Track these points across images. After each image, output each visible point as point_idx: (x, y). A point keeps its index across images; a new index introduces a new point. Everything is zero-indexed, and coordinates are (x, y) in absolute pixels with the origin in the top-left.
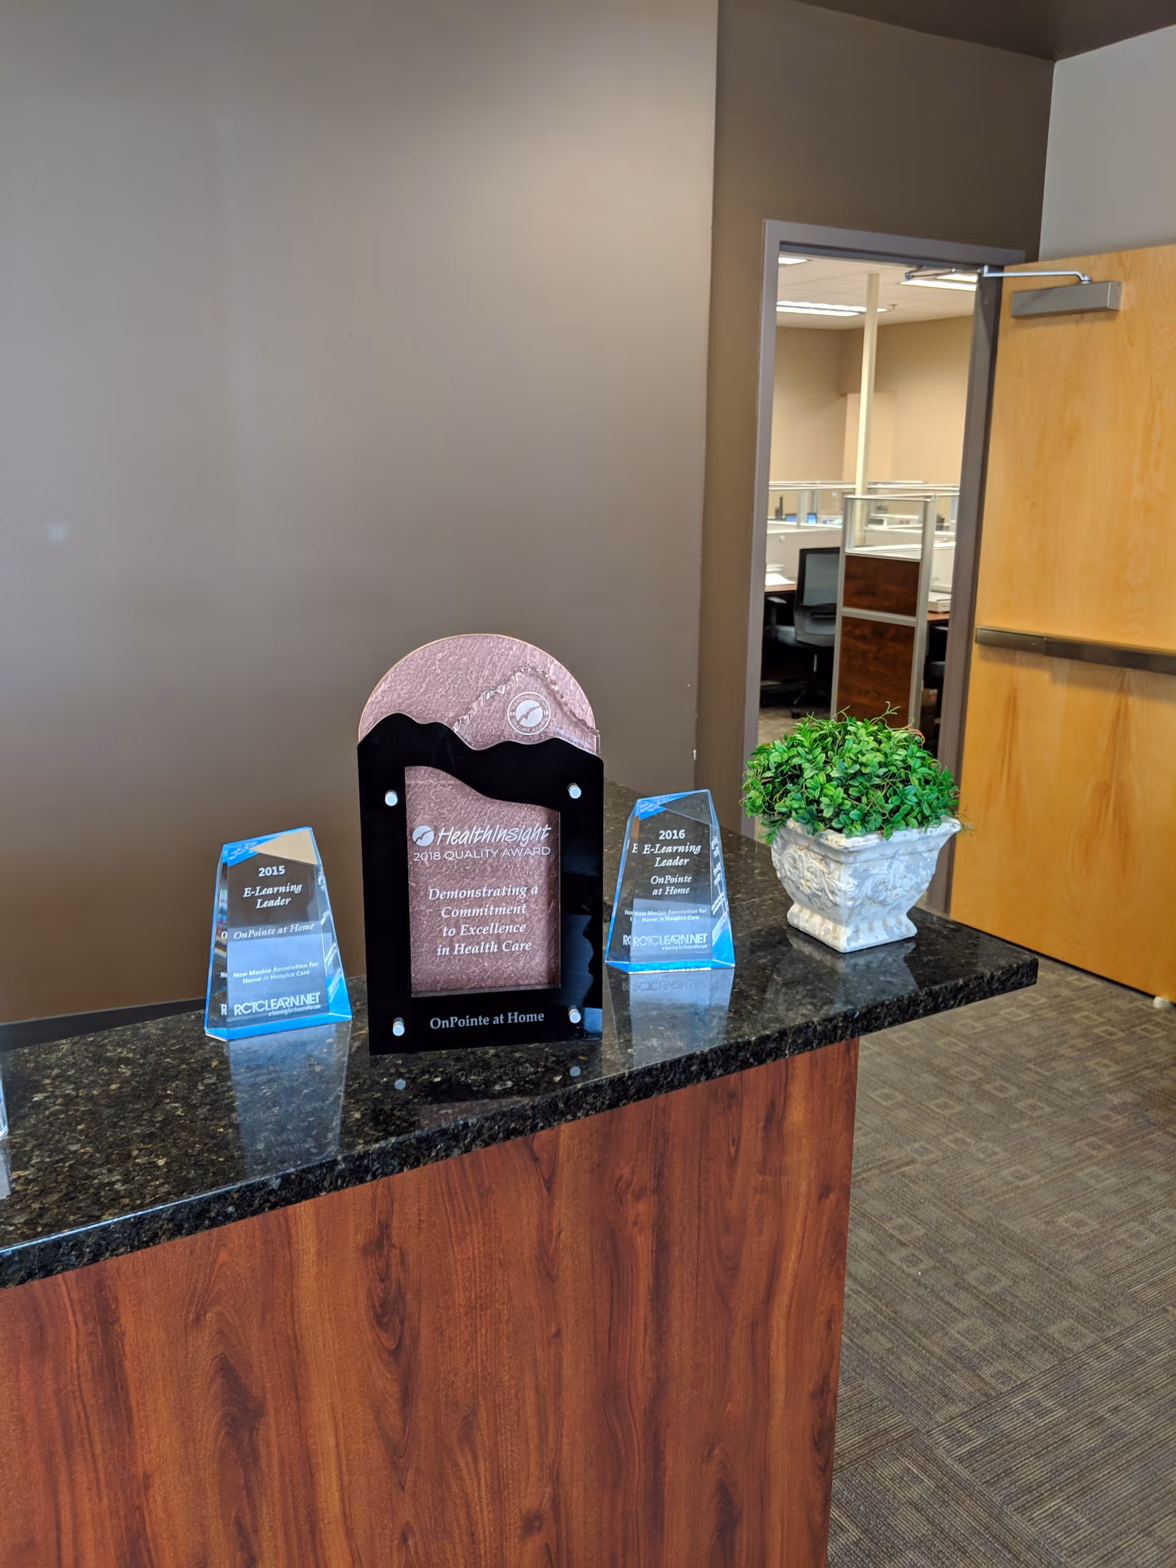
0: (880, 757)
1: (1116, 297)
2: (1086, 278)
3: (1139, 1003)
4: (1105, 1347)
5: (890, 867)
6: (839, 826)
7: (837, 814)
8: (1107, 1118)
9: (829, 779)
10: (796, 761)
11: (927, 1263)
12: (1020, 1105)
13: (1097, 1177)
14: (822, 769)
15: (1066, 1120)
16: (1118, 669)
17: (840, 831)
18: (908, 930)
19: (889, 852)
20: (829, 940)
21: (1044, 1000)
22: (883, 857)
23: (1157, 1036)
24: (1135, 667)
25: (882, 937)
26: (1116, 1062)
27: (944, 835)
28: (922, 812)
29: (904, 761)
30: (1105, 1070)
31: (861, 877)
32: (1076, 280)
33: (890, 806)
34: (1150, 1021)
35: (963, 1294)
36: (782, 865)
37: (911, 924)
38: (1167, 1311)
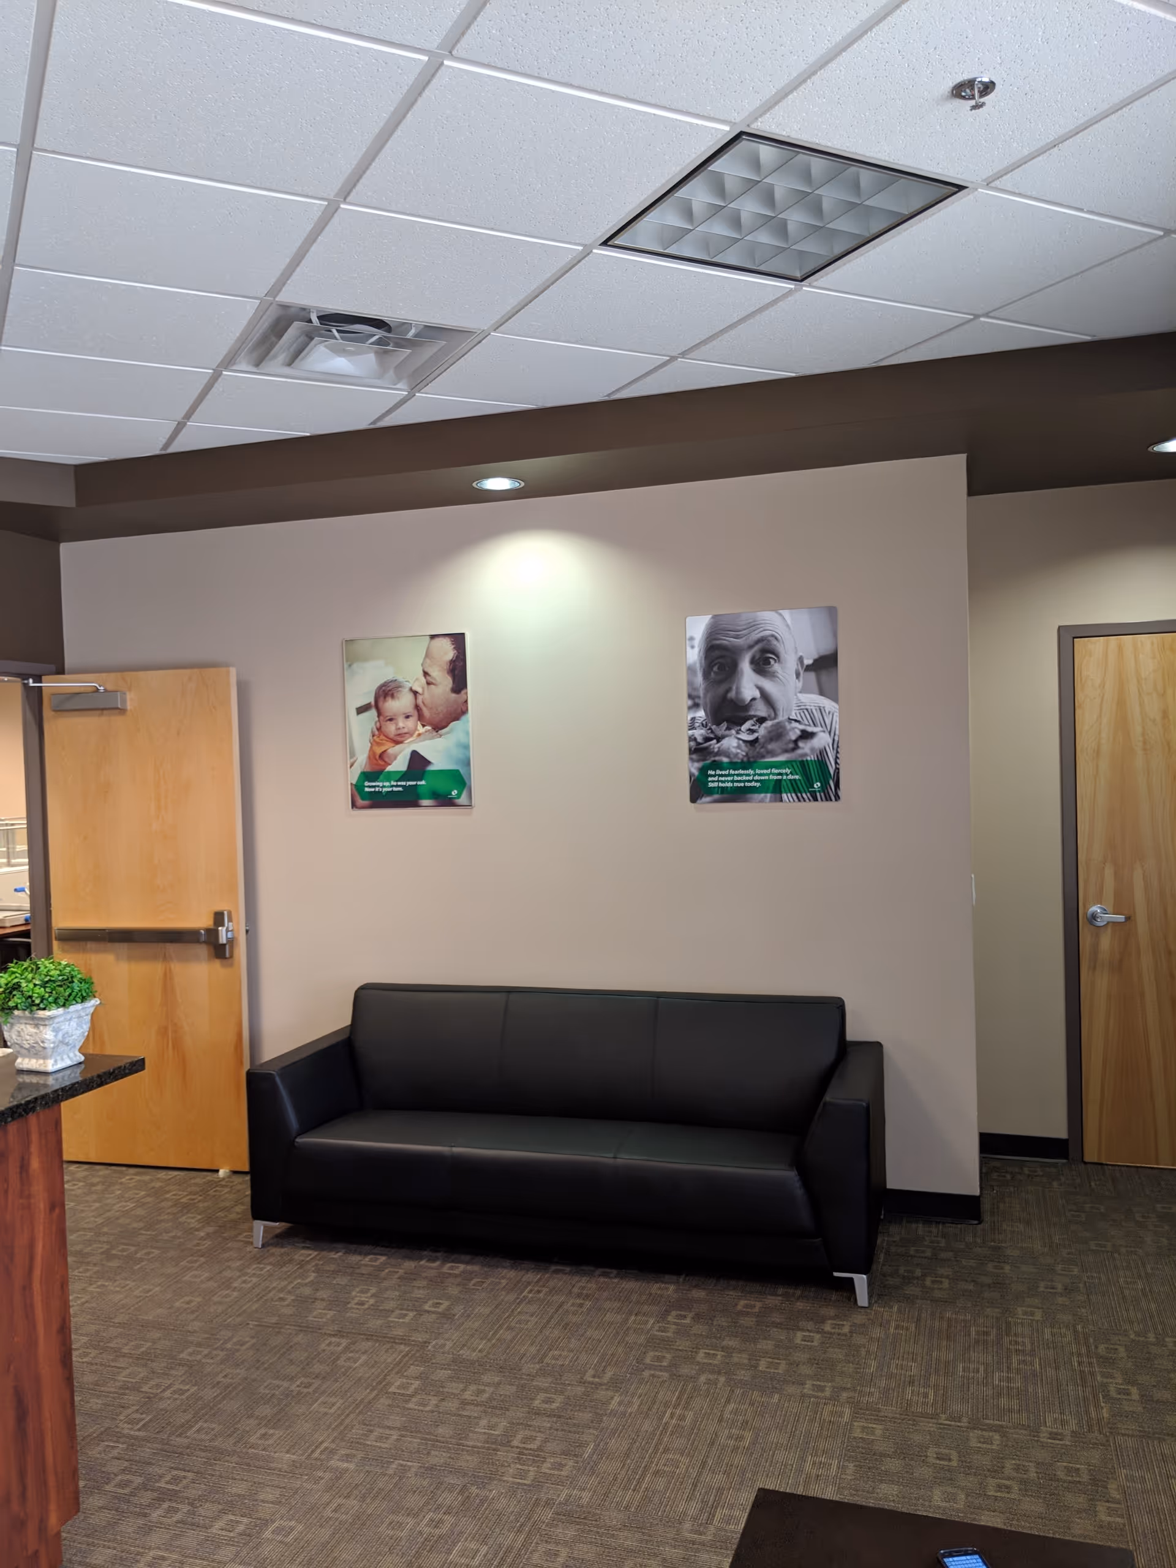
0: (58, 972)
1: (124, 701)
2: (102, 688)
3: (208, 1178)
4: (215, 1352)
5: (69, 1025)
6: (44, 1006)
7: (42, 1001)
8: (198, 1245)
9: (35, 985)
10: (16, 980)
11: (94, 1353)
12: (138, 1255)
13: (196, 1276)
14: (31, 981)
15: (171, 1253)
16: (161, 945)
17: (44, 1009)
18: (80, 1057)
19: (68, 1017)
20: (42, 1069)
21: (143, 1193)
22: (66, 1020)
23: (223, 1193)
24: (172, 941)
25: (68, 1063)
26: (199, 1214)
27: (93, 1006)
28: (82, 995)
29: (70, 972)
30: (192, 1220)
31: (56, 1031)
32: (95, 689)
33: (67, 993)
34: (217, 1186)
35: (121, 1359)
36: (11, 1038)
37: (81, 1055)
38: (248, 1324)
